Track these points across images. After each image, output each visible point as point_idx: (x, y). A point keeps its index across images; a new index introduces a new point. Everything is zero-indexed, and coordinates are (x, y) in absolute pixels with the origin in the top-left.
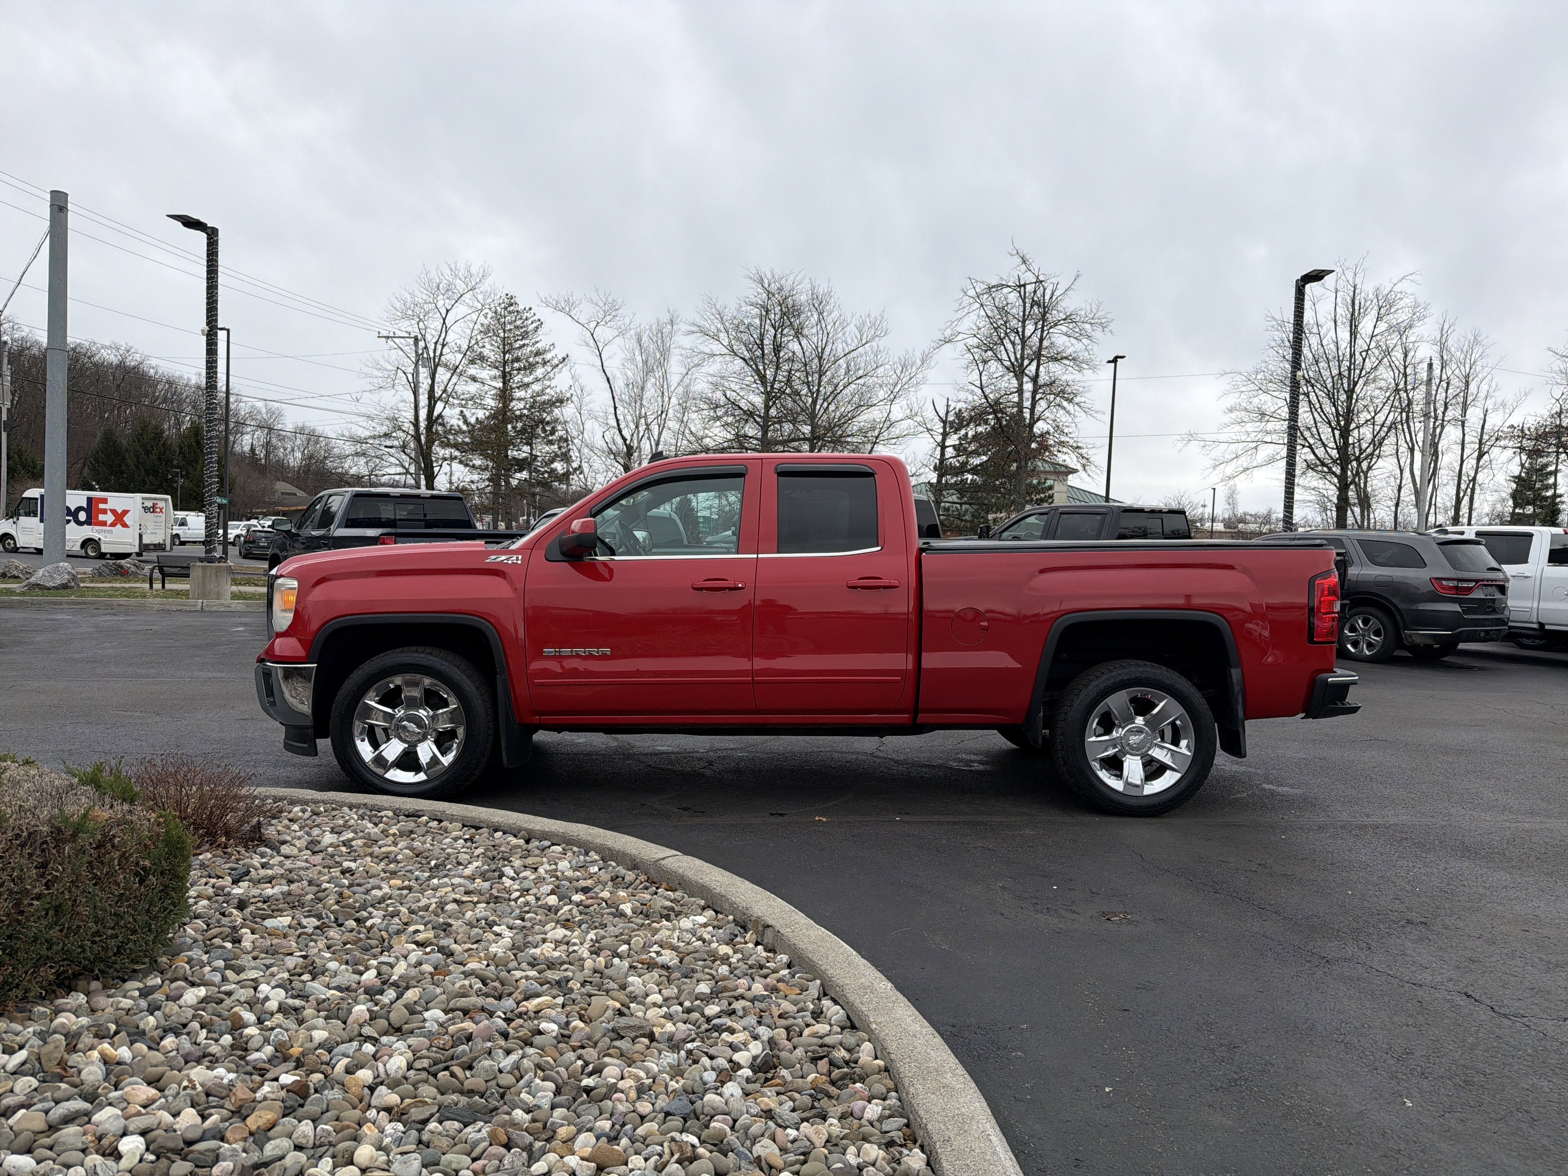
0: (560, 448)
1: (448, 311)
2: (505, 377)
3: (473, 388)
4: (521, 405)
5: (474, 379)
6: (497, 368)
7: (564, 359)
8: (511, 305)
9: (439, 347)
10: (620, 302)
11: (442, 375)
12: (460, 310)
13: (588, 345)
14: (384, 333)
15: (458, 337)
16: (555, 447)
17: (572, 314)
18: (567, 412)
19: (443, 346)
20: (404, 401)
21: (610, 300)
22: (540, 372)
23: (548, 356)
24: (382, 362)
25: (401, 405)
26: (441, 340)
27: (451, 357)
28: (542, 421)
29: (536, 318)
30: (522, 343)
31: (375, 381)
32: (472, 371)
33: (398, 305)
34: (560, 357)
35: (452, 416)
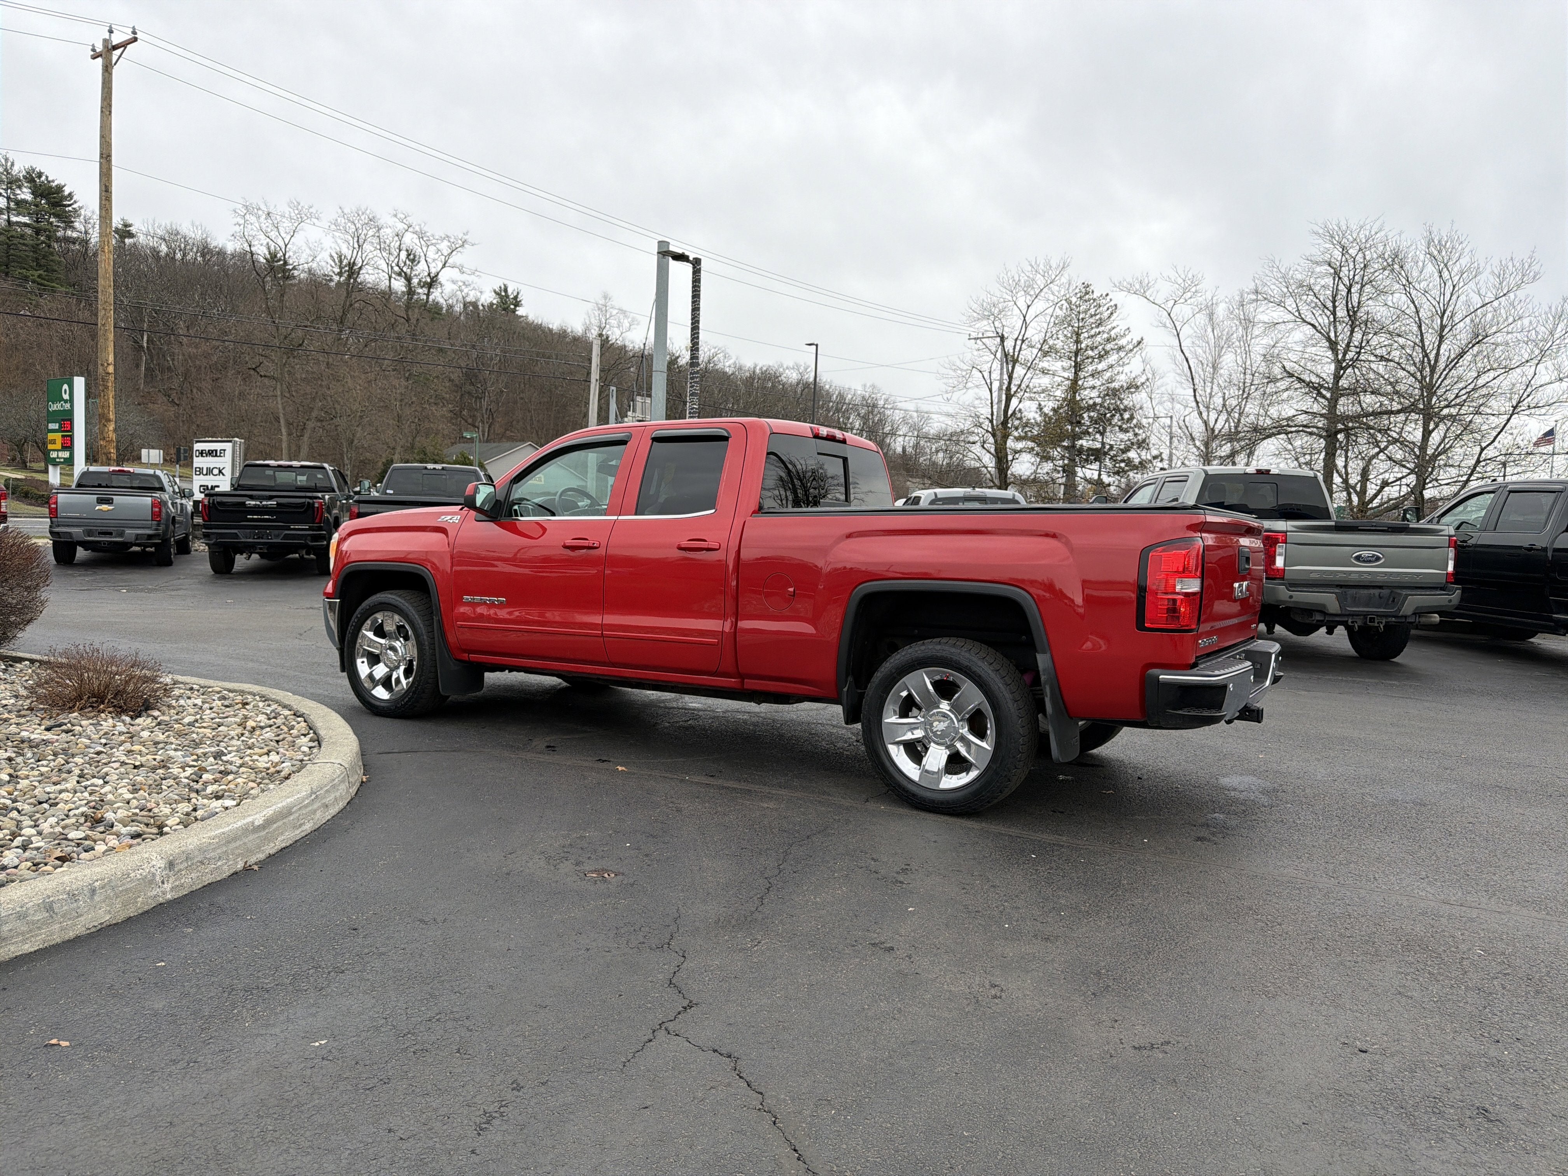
0: (1136, 435)
1: (1028, 307)
2: (1078, 367)
3: (1045, 381)
4: (1094, 394)
5: (1044, 372)
6: (1070, 359)
7: (1139, 343)
8: (1087, 293)
9: (1019, 342)
10: (1200, 276)
11: (1019, 371)
12: (1039, 306)
13: (1165, 326)
14: (974, 335)
15: (1035, 334)
16: (1130, 435)
17: (1147, 294)
18: (1139, 398)
19: (1023, 341)
20: (980, 399)
21: (1190, 276)
22: (1113, 358)
23: (1123, 342)
24: (958, 363)
25: (977, 402)
26: (1020, 337)
27: (1027, 354)
28: (1117, 409)
29: (1112, 303)
30: (1097, 330)
31: (951, 381)
32: (1044, 364)
33: (975, 306)
34: (1135, 341)
35: (1029, 410)
